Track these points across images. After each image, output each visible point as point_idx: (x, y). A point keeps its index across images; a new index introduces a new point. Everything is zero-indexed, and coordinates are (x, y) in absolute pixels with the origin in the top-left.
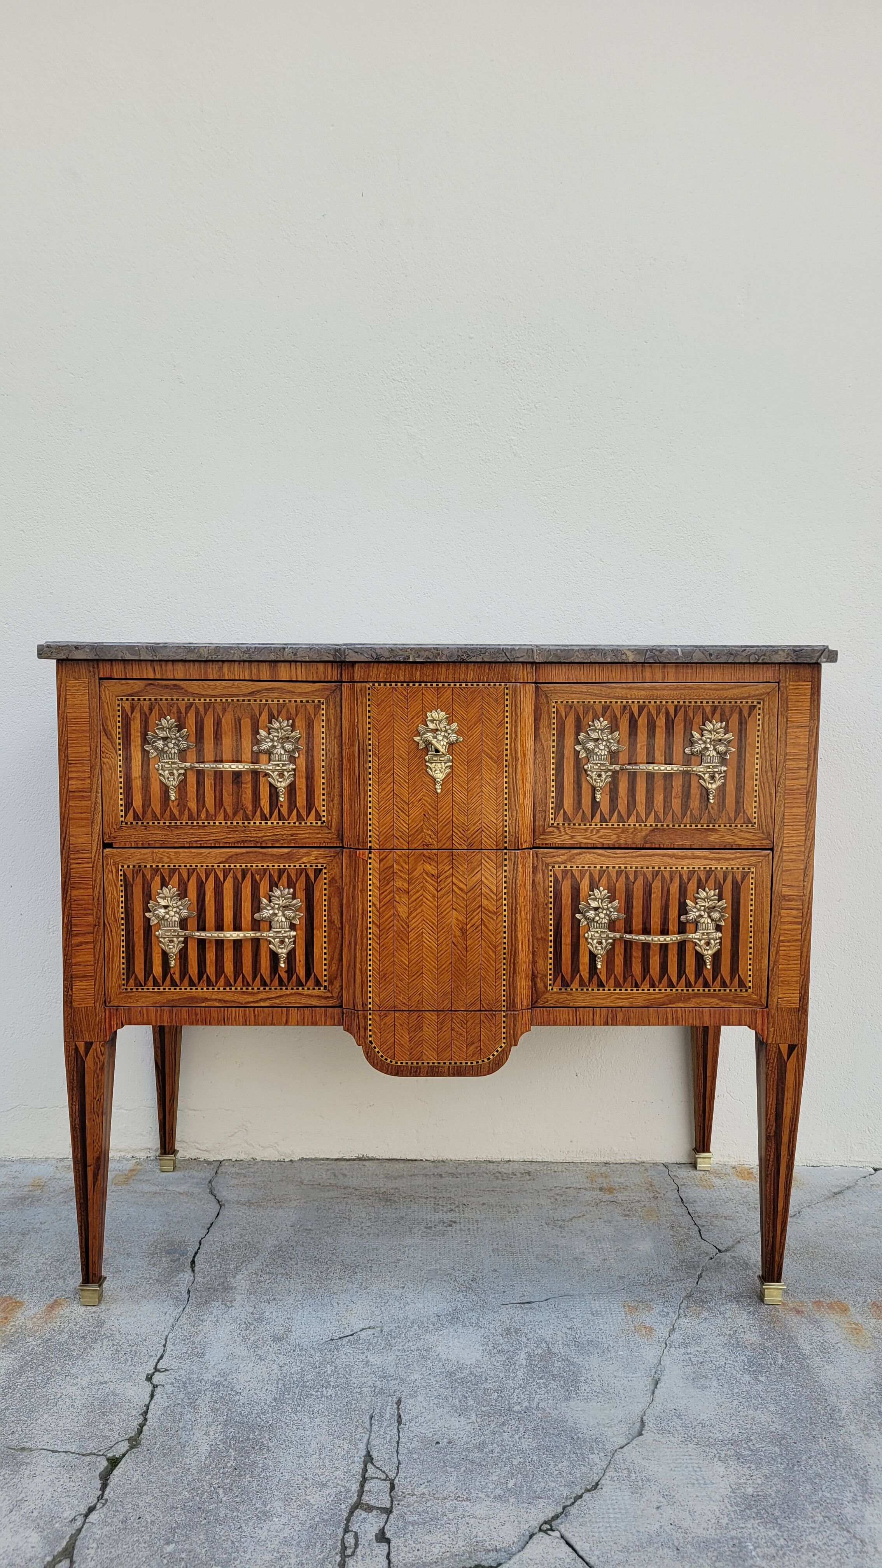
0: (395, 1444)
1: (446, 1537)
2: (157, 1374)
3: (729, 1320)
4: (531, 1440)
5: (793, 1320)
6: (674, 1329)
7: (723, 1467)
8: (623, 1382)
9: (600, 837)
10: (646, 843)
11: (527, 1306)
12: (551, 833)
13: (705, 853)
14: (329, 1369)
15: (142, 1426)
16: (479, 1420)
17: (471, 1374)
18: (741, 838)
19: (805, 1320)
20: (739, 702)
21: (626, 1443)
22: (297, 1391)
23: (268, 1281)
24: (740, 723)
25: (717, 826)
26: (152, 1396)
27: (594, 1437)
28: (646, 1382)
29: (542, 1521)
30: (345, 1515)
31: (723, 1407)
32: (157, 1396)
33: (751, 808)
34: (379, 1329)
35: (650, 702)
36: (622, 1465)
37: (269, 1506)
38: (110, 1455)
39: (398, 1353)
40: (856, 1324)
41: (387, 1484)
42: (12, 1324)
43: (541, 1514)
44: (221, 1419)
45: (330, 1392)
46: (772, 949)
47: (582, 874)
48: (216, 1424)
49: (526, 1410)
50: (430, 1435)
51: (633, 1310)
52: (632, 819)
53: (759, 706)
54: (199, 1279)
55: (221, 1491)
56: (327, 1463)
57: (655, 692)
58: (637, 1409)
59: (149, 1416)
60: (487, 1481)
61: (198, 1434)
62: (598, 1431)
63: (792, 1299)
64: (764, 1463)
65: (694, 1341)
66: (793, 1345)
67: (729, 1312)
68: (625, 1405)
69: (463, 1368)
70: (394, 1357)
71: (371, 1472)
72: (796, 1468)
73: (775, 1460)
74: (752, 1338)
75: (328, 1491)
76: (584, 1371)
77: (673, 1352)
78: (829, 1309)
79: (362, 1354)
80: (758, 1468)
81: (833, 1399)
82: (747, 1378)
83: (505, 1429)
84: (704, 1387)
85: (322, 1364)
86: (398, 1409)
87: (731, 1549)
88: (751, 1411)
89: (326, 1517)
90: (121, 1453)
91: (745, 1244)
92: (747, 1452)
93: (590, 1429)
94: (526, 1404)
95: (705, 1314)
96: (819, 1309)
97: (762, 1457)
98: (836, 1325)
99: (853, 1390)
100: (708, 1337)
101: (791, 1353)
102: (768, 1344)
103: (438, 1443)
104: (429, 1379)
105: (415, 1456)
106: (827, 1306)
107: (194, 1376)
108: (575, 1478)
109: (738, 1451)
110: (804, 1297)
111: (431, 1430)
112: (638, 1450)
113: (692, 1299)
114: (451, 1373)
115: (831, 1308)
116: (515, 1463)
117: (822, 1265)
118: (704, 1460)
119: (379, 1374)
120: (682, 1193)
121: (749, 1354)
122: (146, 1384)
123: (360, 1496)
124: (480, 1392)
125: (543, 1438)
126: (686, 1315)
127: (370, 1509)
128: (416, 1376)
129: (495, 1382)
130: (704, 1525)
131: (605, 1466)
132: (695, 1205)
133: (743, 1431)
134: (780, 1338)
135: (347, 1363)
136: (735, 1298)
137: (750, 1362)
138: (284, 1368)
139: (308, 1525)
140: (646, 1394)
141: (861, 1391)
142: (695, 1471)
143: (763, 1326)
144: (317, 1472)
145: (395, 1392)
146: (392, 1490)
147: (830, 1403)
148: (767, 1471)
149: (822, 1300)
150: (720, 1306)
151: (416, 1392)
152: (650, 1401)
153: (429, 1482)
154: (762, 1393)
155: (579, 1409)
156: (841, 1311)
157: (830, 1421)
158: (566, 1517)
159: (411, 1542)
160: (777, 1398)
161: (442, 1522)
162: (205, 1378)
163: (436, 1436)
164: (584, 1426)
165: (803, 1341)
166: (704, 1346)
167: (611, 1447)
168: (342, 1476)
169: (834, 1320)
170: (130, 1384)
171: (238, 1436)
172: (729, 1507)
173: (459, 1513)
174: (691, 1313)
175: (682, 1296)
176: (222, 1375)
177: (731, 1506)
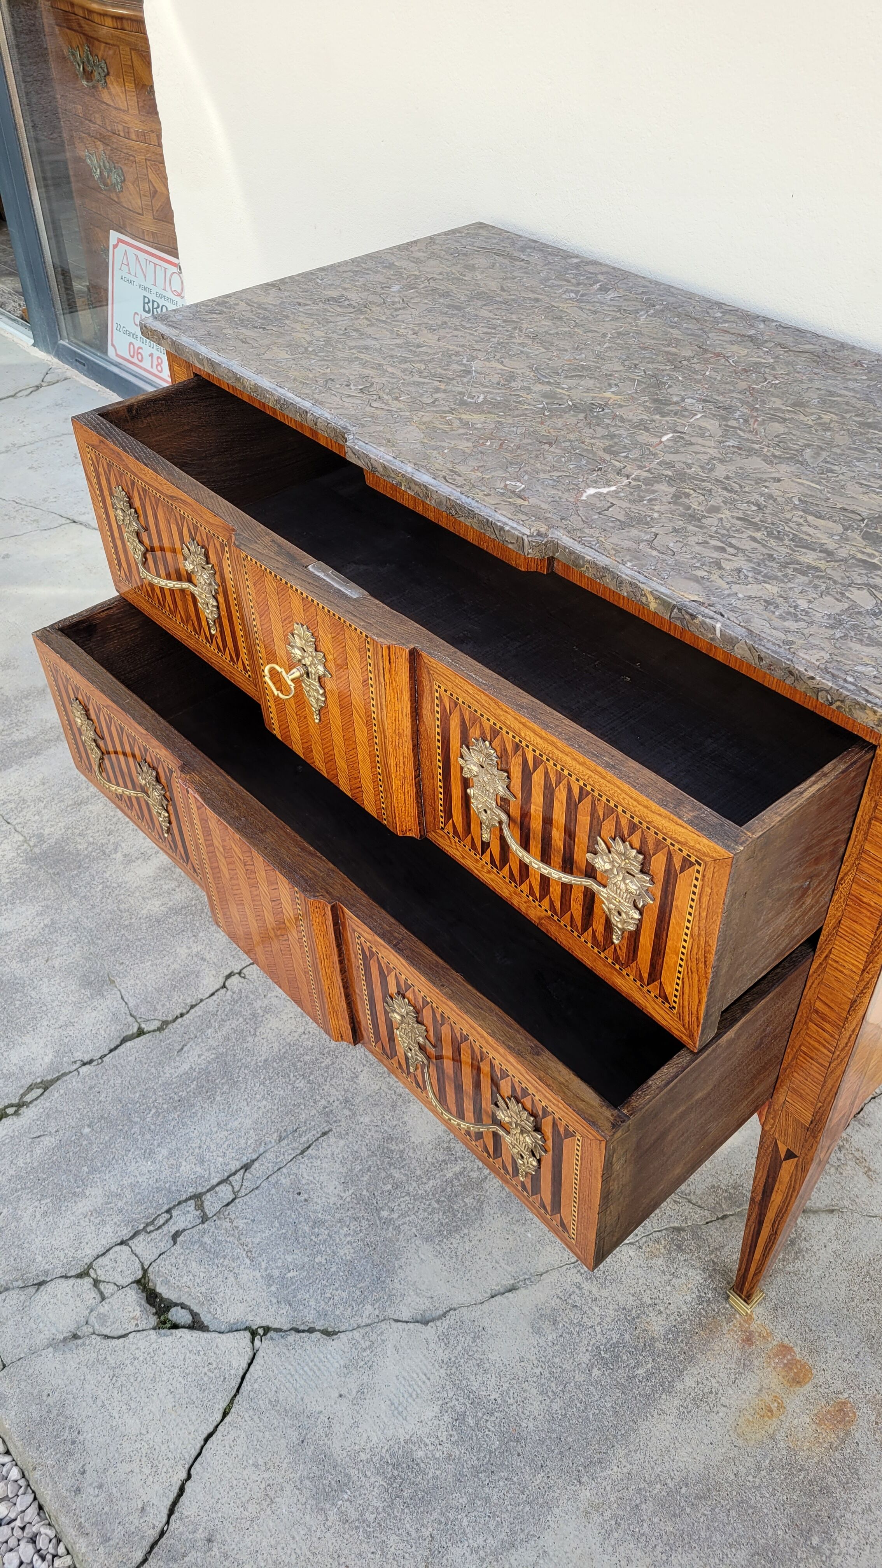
0: (276, 1169)
1: (202, 1275)
2: (237, 976)
3: (669, 1288)
4: (352, 1251)
5: (729, 1342)
7: (434, 1414)
8: (489, 1264)
14: (328, 1061)
15: (182, 1015)
16: (348, 1199)
17: (402, 1151)
19: (738, 1353)
21: (406, 1319)
22: (286, 1064)
26: (213, 994)
27: (394, 1291)
28: (504, 1282)
29: (264, 1324)
30: (184, 1197)
31: (522, 1364)
32: (214, 997)
36: (375, 1336)
37: (159, 1149)
38: (143, 1026)
39: (384, 1087)
40: (781, 1406)
41: (232, 1197)
43: (272, 1319)
44: (222, 1050)
45: (300, 1084)
48: (214, 1051)
49: (388, 1222)
50: (304, 1182)
55: (154, 1111)
56: (225, 1146)
58: (459, 1297)
59: (192, 1011)
60: (282, 1256)
61: (197, 1051)
62: (404, 1289)
63: (767, 1322)
64: (467, 1444)
65: (605, 1279)
66: (681, 1367)
67: (683, 1280)
68: (457, 1286)
69: (403, 1141)
70: (378, 1087)
71: (238, 1177)
72: (482, 1475)
73: (479, 1451)
74: (657, 1325)
75: (198, 1169)
76: (477, 1225)
77: (569, 1274)
78: (785, 1365)
79: (364, 1066)
80: (456, 1443)
81: (620, 1452)
82: (585, 1358)
83: (351, 1225)
84: (538, 1331)
85: (328, 1053)
86: (317, 1139)
87: (333, 1482)
88: (534, 1391)
89: (174, 1188)
90: (149, 1029)
91: (835, 1218)
92: (472, 1422)
93: (402, 1282)
94: (395, 1216)
95: (660, 1262)
96: (776, 1355)
97: (474, 1438)
98: (758, 1387)
99: (652, 1464)
100: (622, 1287)
101: (664, 1374)
102: (659, 1345)
103: (299, 1194)
104: (370, 1130)
105: (273, 1191)
106: (788, 1360)
107: (252, 996)
108: (333, 1312)
109: (467, 1413)
110: (784, 1331)
111: (311, 1178)
112: (404, 1335)
113: (674, 1235)
114: (390, 1138)
115: (788, 1366)
116: (316, 1260)
117: (872, 1313)
118: (432, 1393)
119: (350, 1095)
120: (872, 1104)
121: (627, 1337)
122: (221, 980)
123: (208, 1191)
124: (383, 1174)
125: (361, 1258)
126: (640, 1247)
127: (200, 1207)
128: (366, 1119)
129: (405, 1175)
130: (347, 1444)
131: (363, 1324)
132: (863, 1130)
133: (500, 1401)
134: (682, 1348)
135: (343, 1066)
136: (714, 1270)
137: (615, 1345)
138: (303, 1036)
139: (158, 1185)
140: (486, 1292)
141: (658, 1470)
142: (411, 1396)
143: (688, 1322)
144: (212, 1146)
145: (335, 1122)
146: (228, 1205)
147: (610, 1452)
148: (458, 1453)
149: (797, 1349)
150: (687, 1266)
151: (347, 1134)
152: (478, 1301)
153: (253, 1221)
154: (572, 1384)
155: (422, 1256)
156: (794, 1379)
157: (580, 1468)
158: (282, 1337)
159: (182, 1258)
160: (576, 1402)
161: (216, 1261)
162: (255, 1004)
163: (306, 1187)
164: (402, 1276)
165: (696, 1373)
166: (604, 1293)
167: (390, 1312)
168: (219, 1165)
169: (767, 1381)
170: (214, 973)
171: (212, 1073)
172: (384, 1451)
173: (233, 1265)
174: (648, 1249)
175: (672, 1225)
176: (266, 1010)
177: (387, 1451)
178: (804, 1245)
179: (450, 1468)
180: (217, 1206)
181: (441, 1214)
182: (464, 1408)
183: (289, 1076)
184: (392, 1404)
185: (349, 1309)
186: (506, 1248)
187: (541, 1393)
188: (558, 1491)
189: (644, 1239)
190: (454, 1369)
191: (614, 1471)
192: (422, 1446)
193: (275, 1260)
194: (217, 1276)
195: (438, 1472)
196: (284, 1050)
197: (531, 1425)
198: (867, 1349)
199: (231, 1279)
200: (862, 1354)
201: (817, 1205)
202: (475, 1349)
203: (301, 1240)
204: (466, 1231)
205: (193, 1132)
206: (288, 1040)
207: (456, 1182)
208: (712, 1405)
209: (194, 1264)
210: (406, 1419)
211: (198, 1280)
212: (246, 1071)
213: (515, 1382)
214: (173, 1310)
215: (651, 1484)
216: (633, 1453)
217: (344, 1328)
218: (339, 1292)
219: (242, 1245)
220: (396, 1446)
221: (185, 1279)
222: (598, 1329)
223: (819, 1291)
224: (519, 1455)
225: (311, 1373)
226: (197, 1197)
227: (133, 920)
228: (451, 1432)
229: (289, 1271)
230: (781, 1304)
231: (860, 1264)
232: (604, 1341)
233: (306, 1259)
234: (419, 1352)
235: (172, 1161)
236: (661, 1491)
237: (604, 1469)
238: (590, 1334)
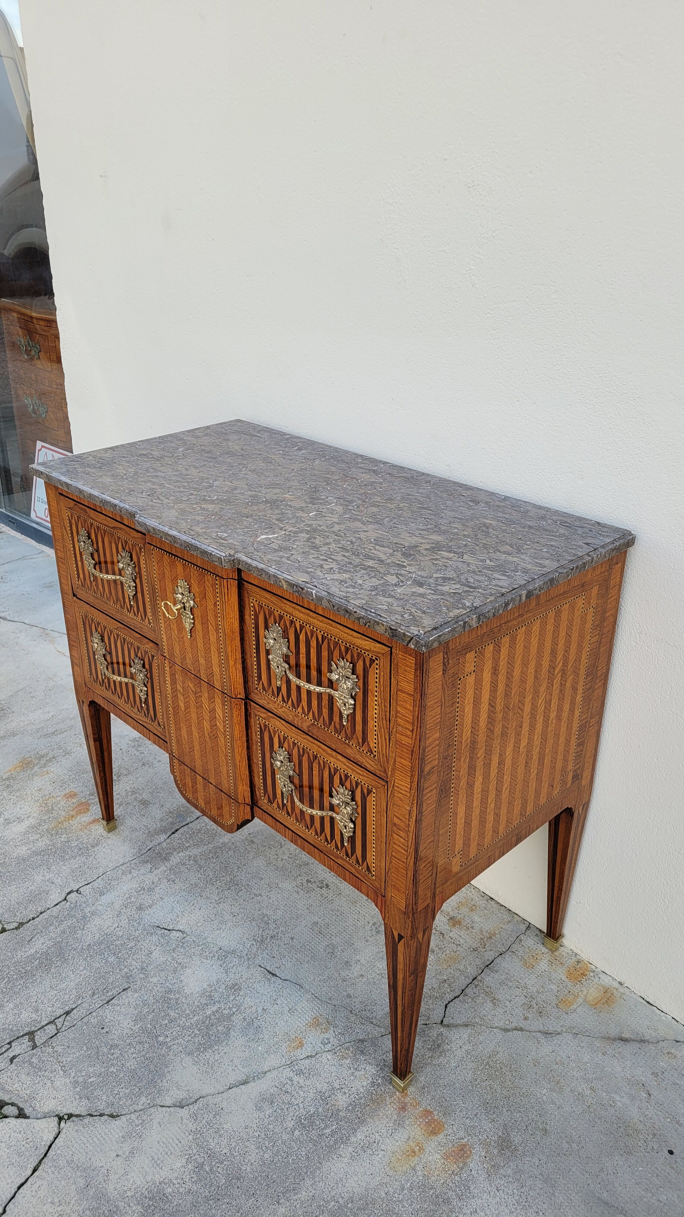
0: (88, 1013)
1: (28, 1083)
2: (75, 892)
3: (352, 1078)
4: (136, 1063)
5: (390, 1110)
6: (311, 1056)
7: (181, 1164)
8: (230, 1067)
9: (283, 712)
10: (309, 731)
11: (270, 976)
12: (257, 694)
13: (344, 760)
14: (133, 944)
15: (33, 919)
16: (137, 1031)
17: (177, 999)
18: (367, 761)
19: (395, 1117)
20: (363, 651)
21: (169, 1105)
22: (103, 947)
23: (188, 866)
24: (364, 669)
25: (351, 744)
26: (57, 905)
27: (162, 1088)
28: (239, 1079)
29: (69, 1112)
30: (22, 1034)
31: (247, 1130)
32: (58, 907)
33: (372, 741)
34: (185, 935)
35: (306, 625)
36: (146, 1116)
37: (7, 1004)
38: (5, 926)
39: (169, 959)
40: (421, 1149)
41: (55, 1032)
42: (70, 822)
43: (74, 1109)
44: (59, 939)
45: (112, 959)
46: (387, 858)
47: (275, 732)
48: (53, 941)
49: (163, 1044)
50: (107, 1021)
51: (316, 1023)
52: (300, 709)
53: (376, 662)
54: (165, 844)
55: (6, 980)
56: (54, 1000)
57: (310, 618)
58: (207, 1089)
59: (42, 915)
60: (87, 1069)
61: (42, 940)
62: (170, 1086)
63: (417, 1096)
64: (202, 1183)
65: (309, 1074)
66: (355, 1127)
67: (362, 1072)
68: (207, 1082)
69: (179, 992)
70: (165, 959)
71: (61, 1019)
72: (210, 1202)
73: (211, 1186)
74: (341, 1101)
75: (34, 1016)
76: (224, 1043)
77: (285, 1071)
78: (427, 1123)
79: (157, 946)
80: (195, 1182)
81: (308, 1182)
82: (290, 1124)
83: (137, 1047)
84: (259, 1109)
85: (133, 939)
86: (120, 993)
87: (106, 1211)
88: (253, 1147)
89: (15, 1028)
90: (10, 928)
91: (469, 1030)
92: (207, 1168)
93: (169, 1082)
94: (168, 1040)
95: (348, 1061)
96: (420, 1117)
97: (208, 1178)
98: (407, 1137)
99: (330, 1189)
100: (320, 1078)
101: (343, 1132)
102: (342, 1114)
103: (103, 1028)
104: (157, 987)
105: (85, 1027)
106: (429, 1120)
107: (84, 905)
108: (118, 1103)
109: (205, 1163)
110: (428, 1101)
111: (112, 1018)
112: (166, 1115)
113: (359, 1045)
114: (170, 991)
115: (428, 1124)
116: (110, 1070)
117: (488, 1088)
118: (181, 1151)
119: (145, 965)
120: (499, 958)
121: (320, 1110)
122: (64, 896)
123: (39, 1029)
124: (163, 1014)
125: (142, 1067)
126: (335, 1053)
127: (32, 1040)
128: (155, 980)
129: (178, 1014)
130: (118, 1186)
131: (138, 1109)
132: (492, 974)
133: (228, 1154)
134: (357, 1115)
135: (143, 947)
136: (384, 1065)
137: (311, 1116)
138: (117, 929)
139: (4, 1027)
140: (226, 1086)
141: (333, 1194)
142: (167, 1153)
143: (363, 1098)
144: (45, 1001)
145: (133, 982)
146: (51, 1037)
147: (302, 1183)
148: (196, 1188)
149: (435, 1113)
150: (366, 1063)
151: (140, 989)
152: (220, 1092)
153: (68, 1047)
154: (280, 1141)
155: (184, 1065)
156: (431, 1131)
157: (280, 1194)
158: (81, 1120)
159: (16, 1072)
160: (281, 1152)
161: (39, 1073)
162: (85, 910)
163: (108, 1024)
164: (169, 1078)
165: (366, 1130)
166: (308, 1083)
167: (158, 1101)
168: (49, 1012)
169: (414, 1133)
170: (59, 891)
171: (50, 954)
172: (144, 1189)
173: (51, 1075)
174: (341, 1054)
175: (358, 1038)
176: (93, 913)
177: (146, 1189)
178: (447, 1047)
179: (189, 1198)
180: (44, 1039)
181: (200, 1037)
182: (203, 1160)
183: (104, 954)
184: (153, 1159)
185: (130, 1100)
186: (243, 1057)
187: (258, 1148)
188: (263, 1209)
189: (338, 1048)
190: (199, 1135)
191: (303, 1195)
192: (171, 1185)
193: (80, 1071)
194: (39, 1083)
195: (180, 1201)
196: (102, 938)
197: (248, 1169)
198: (483, 1111)
199: (49, 1084)
200: (479, 1114)
201: (458, 1022)
202: (214, 1122)
203: (100, 1058)
204: (217, 1048)
205: (33, 992)
206: (106, 932)
207: (213, 1017)
208: (374, 1150)
209: (23, 1075)
210: (162, 1168)
211: (25, 1086)
212: (74, 952)
213: (240, 1141)
214: (6, 1107)
215: (328, 1202)
216: (317, 1183)
217: (124, 1113)
218: (124, 1089)
219: (59, 1062)
220: (153, 1186)
221: (16, 1085)
222: (301, 1106)
223: (454, 1076)
224: (238, 1188)
225: (97, 1142)
226: (31, 1035)
227: (6, 860)
228: (193, 1176)
229: (90, 1078)
230: (427, 1085)
231: (483, 1058)
232: (305, 1113)
233: (103, 1070)
234: (175, 1126)
235: (15, 1011)
236: (334, 1206)
237: (296, 1194)
238: (295, 1109)
